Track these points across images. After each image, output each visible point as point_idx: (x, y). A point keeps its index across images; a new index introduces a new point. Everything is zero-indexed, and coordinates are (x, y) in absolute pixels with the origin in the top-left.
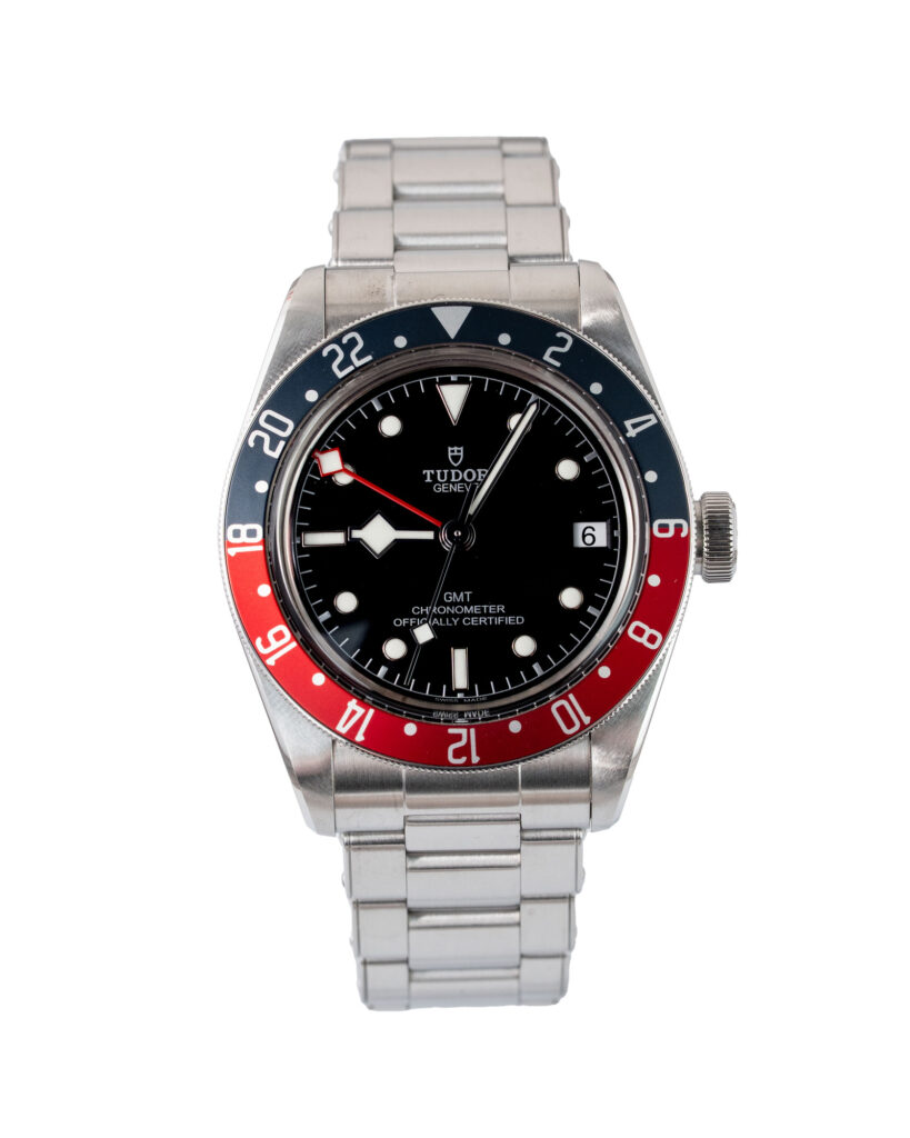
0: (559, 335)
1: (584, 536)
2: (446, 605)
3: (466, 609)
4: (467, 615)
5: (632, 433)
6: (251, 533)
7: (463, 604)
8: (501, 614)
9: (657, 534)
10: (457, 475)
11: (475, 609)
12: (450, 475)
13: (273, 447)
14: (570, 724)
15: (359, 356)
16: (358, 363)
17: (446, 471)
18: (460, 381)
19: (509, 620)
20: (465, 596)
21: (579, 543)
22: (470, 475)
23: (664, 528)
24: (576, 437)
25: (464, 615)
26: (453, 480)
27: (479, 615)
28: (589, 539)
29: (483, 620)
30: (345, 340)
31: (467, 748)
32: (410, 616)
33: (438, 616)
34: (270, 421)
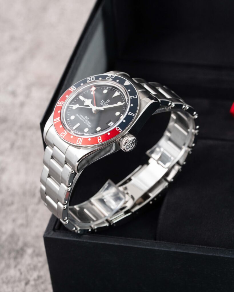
0: (136, 96)
2: (85, 117)
3: (86, 120)
5: (129, 114)
6: (74, 89)
8: (89, 124)
9: (116, 129)
11: (87, 121)
12: (104, 103)
13: (89, 81)
14: (78, 142)
15: (111, 79)
18: (120, 93)
19: (89, 126)
20: (88, 119)
21: (109, 125)
22: (107, 105)
23: (118, 129)
29: (86, 123)
30: (112, 76)
31: (64, 134)
32: (79, 115)
33: (82, 118)
34: (93, 78)
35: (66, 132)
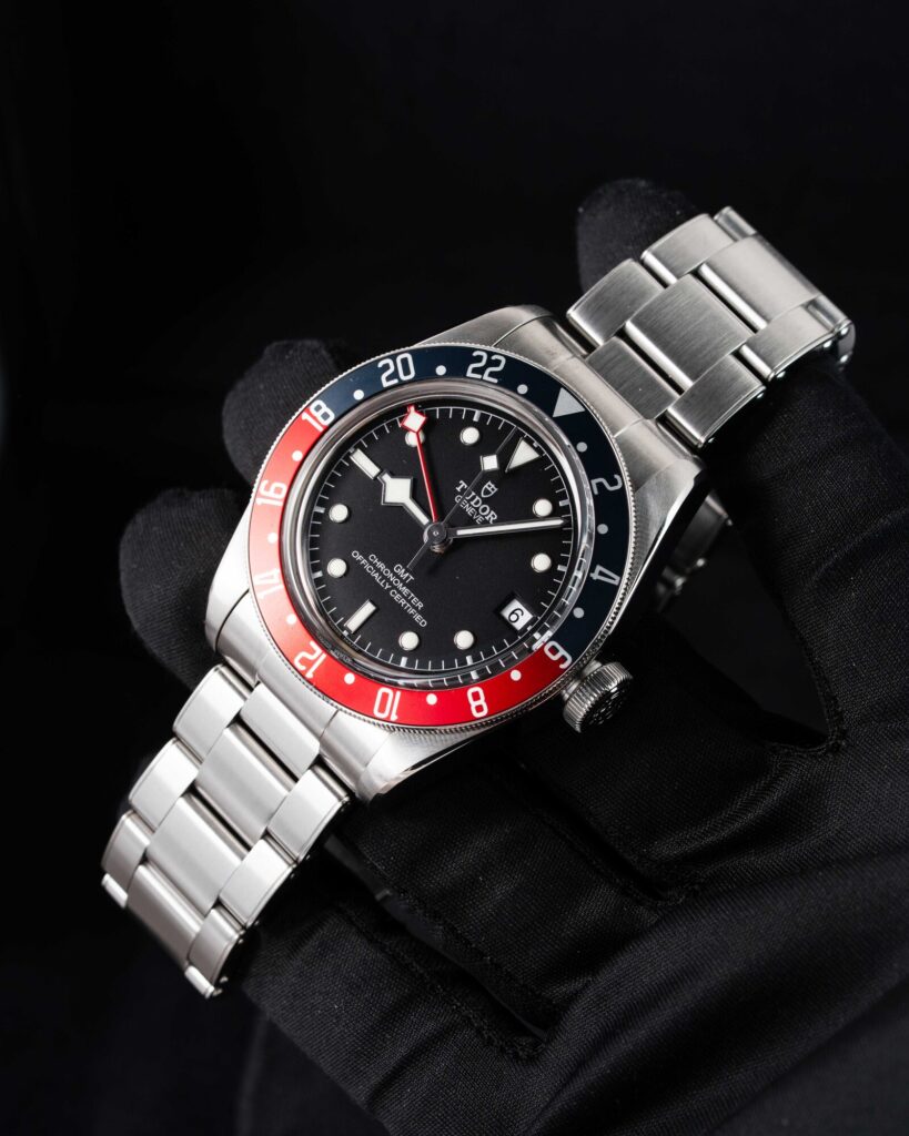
0: (617, 477)
1: (513, 613)
2: (392, 571)
3: (400, 585)
4: (397, 590)
5: (595, 576)
6: (325, 416)
7: (402, 581)
8: (416, 608)
9: (546, 650)
10: (478, 502)
11: (405, 590)
12: (473, 498)
13: (388, 379)
14: (382, 709)
15: (491, 374)
16: (486, 377)
17: (473, 494)
18: (537, 450)
19: (418, 617)
20: (408, 577)
21: (506, 613)
22: (484, 510)
23: (554, 650)
24: (566, 549)
25: (395, 588)
26: (472, 503)
27: (403, 596)
28: (513, 618)
29: (403, 602)
30: (494, 358)
31: (313, 662)
32: (366, 557)
33: (381, 574)
34: (405, 361)
35: (318, 650)
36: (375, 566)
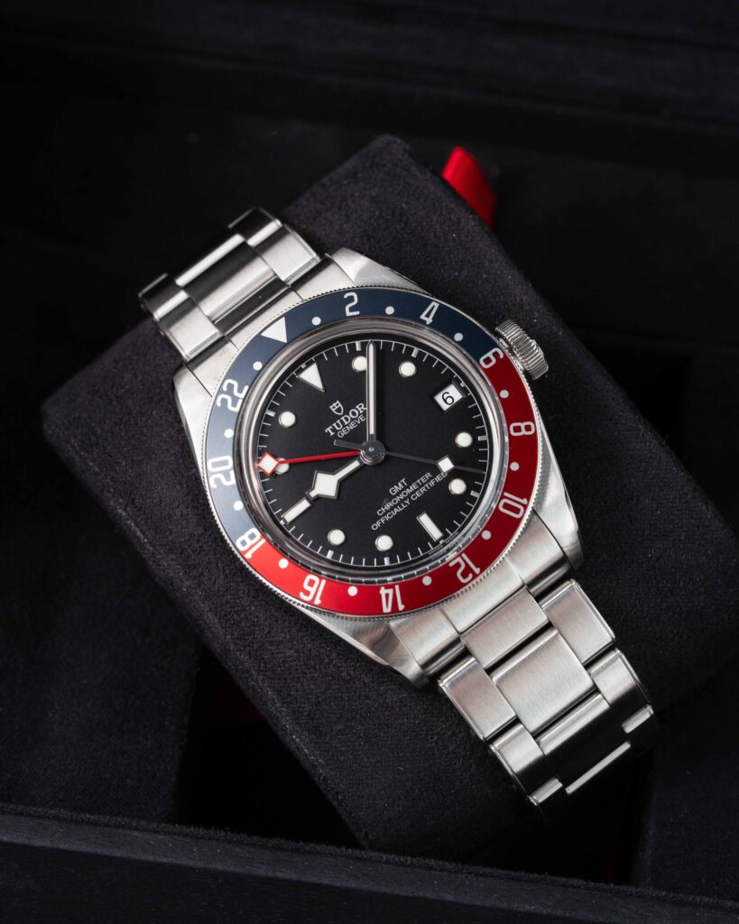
0: (346, 296)
1: (445, 401)
2: (395, 497)
3: (408, 491)
4: (412, 493)
5: (429, 321)
6: (252, 536)
7: (404, 489)
8: (430, 479)
9: (487, 367)
10: (347, 419)
11: (413, 487)
12: (342, 422)
13: (229, 479)
14: (517, 511)
15: (240, 391)
16: (242, 396)
17: (338, 421)
18: (309, 365)
19: (437, 479)
20: (402, 483)
21: (445, 407)
22: (354, 414)
23: (488, 361)
24: (399, 348)
25: (409, 495)
26: (346, 423)
29: (423, 490)
30: (225, 388)
32: (379, 518)
33: (395, 506)
34: (215, 465)
36: (388, 510)
